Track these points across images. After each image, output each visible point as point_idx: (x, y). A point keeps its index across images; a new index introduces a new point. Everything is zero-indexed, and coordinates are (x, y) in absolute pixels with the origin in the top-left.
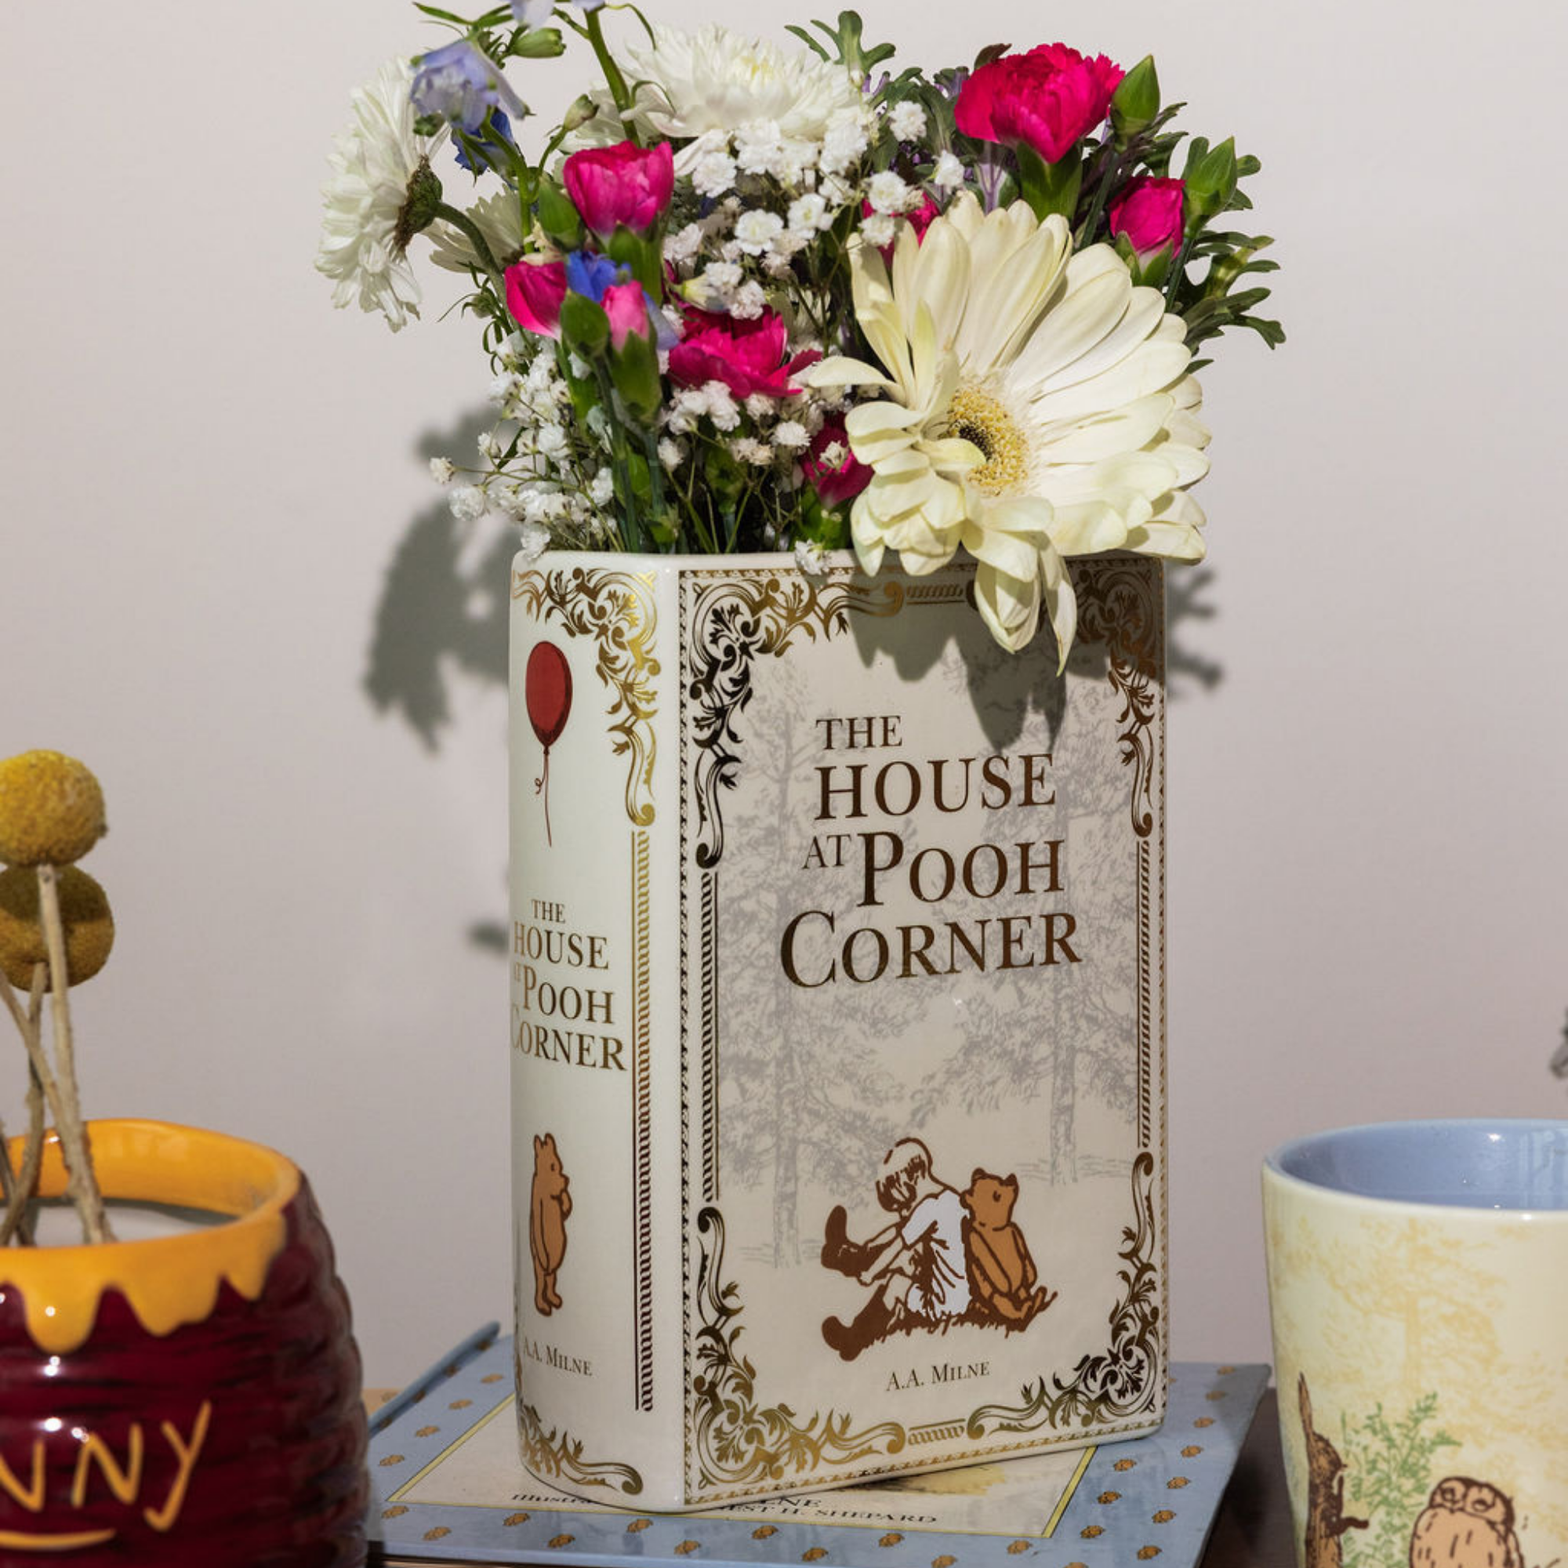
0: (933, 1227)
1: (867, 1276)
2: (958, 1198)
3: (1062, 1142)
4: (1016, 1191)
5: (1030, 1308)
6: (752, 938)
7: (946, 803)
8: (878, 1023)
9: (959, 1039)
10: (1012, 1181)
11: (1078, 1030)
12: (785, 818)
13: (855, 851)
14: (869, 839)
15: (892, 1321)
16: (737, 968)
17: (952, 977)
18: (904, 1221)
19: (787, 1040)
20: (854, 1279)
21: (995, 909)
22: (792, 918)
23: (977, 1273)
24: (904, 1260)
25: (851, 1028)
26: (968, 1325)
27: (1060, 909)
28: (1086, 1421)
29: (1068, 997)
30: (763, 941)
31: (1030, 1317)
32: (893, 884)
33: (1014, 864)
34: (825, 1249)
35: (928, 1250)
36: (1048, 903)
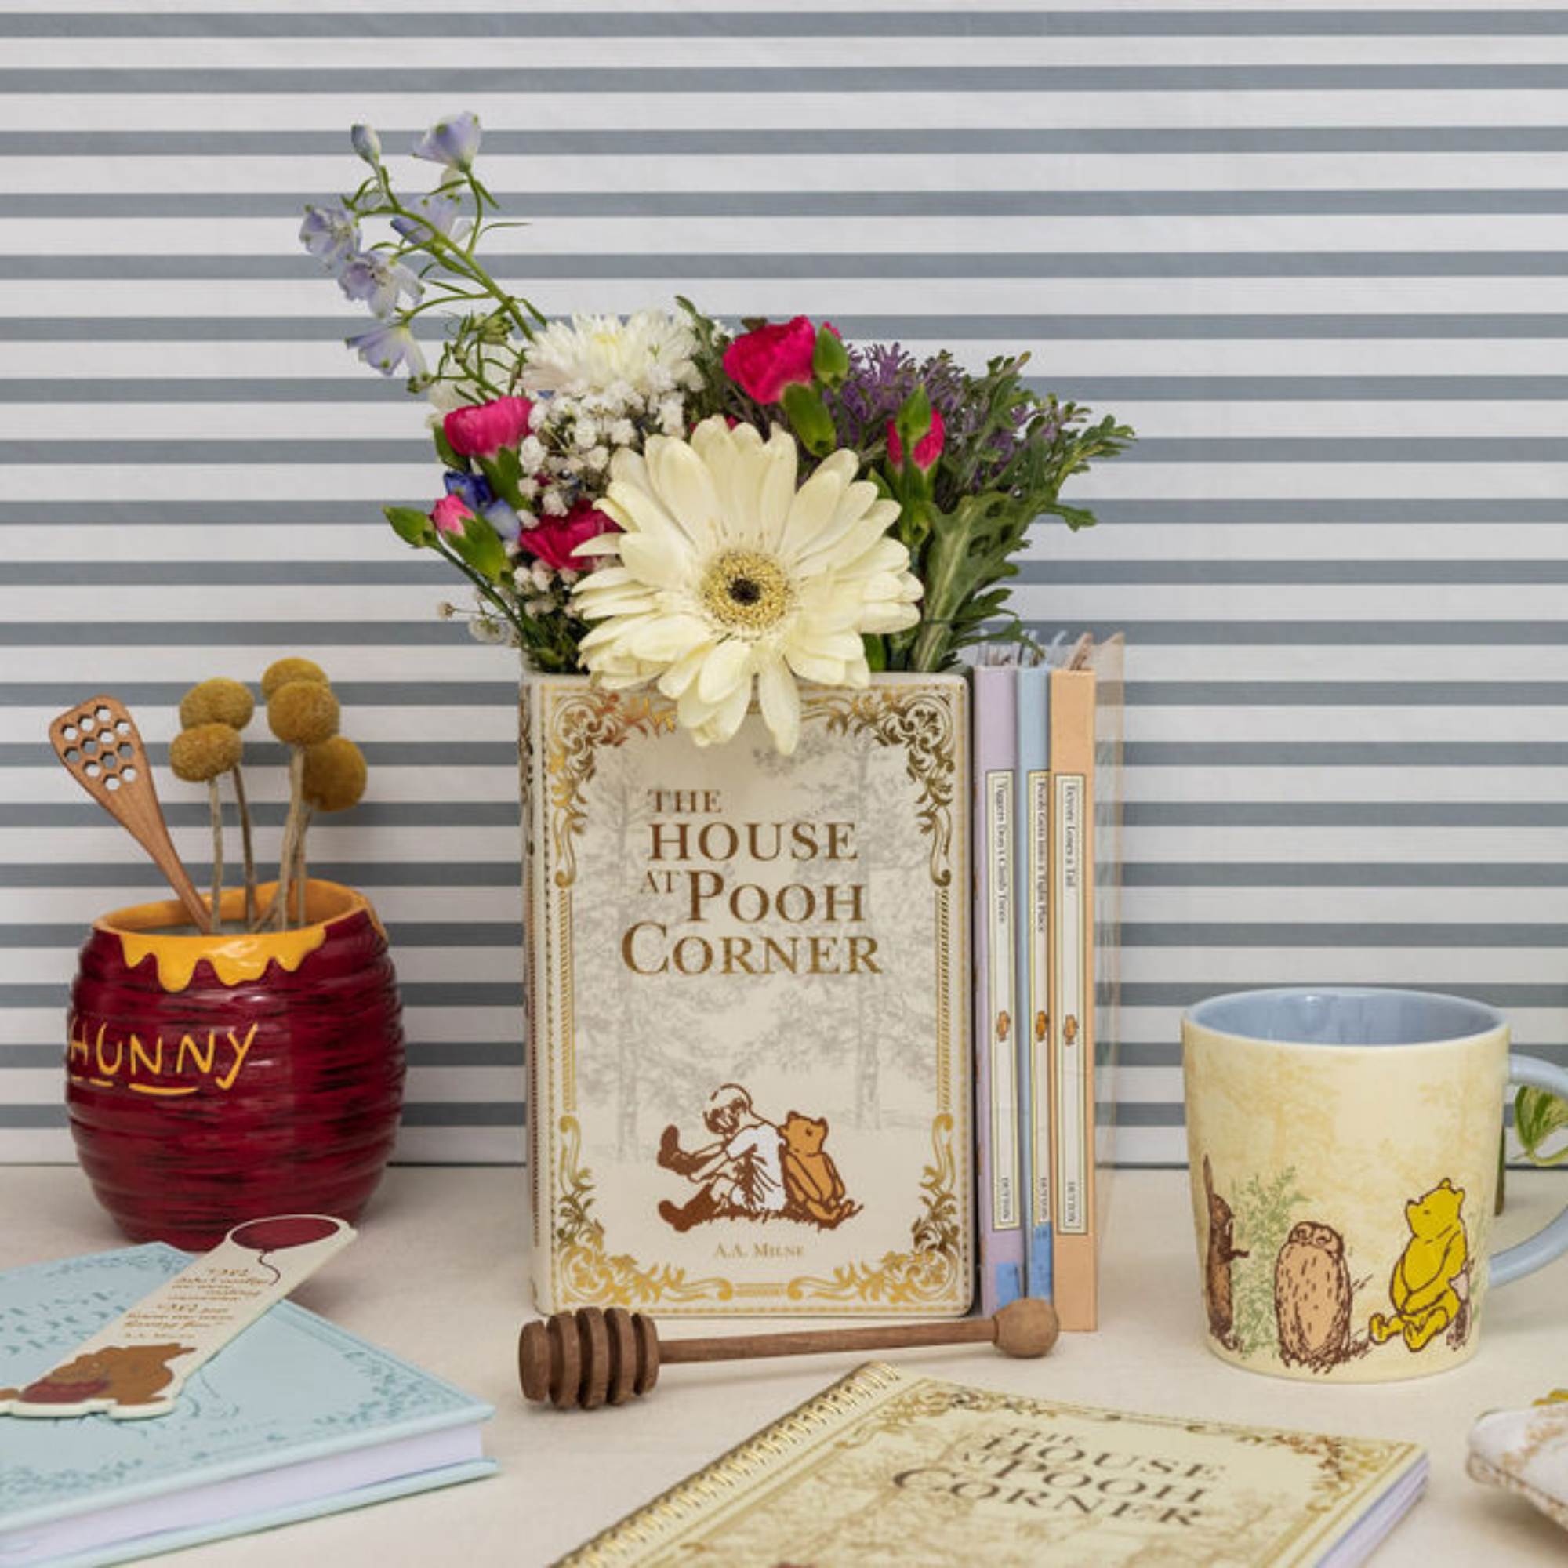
0: (753, 1148)
1: (696, 1176)
2: (774, 1131)
3: (866, 1099)
4: (826, 1130)
5: (839, 1215)
6: (598, 937)
7: (761, 853)
8: (703, 1003)
9: (774, 1019)
10: (822, 1122)
11: (880, 1020)
12: (623, 857)
13: (683, 884)
14: (695, 877)
15: (719, 1209)
16: (586, 957)
17: (767, 976)
18: (728, 1142)
19: (627, 1005)
20: (685, 1178)
21: (804, 932)
22: (631, 926)
23: (793, 1185)
24: (728, 1168)
25: (682, 1005)
26: (785, 1220)
27: (863, 933)
28: (894, 1299)
29: (869, 997)
30: (607, 941)
31: (840, 1219)
32: (715, 909)
33: (821, 900)
34: (661, 1154)
35: (749, 1164)
36: (854, 929)
